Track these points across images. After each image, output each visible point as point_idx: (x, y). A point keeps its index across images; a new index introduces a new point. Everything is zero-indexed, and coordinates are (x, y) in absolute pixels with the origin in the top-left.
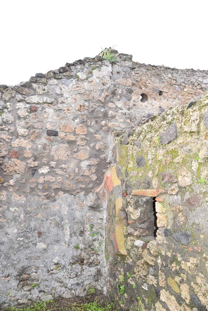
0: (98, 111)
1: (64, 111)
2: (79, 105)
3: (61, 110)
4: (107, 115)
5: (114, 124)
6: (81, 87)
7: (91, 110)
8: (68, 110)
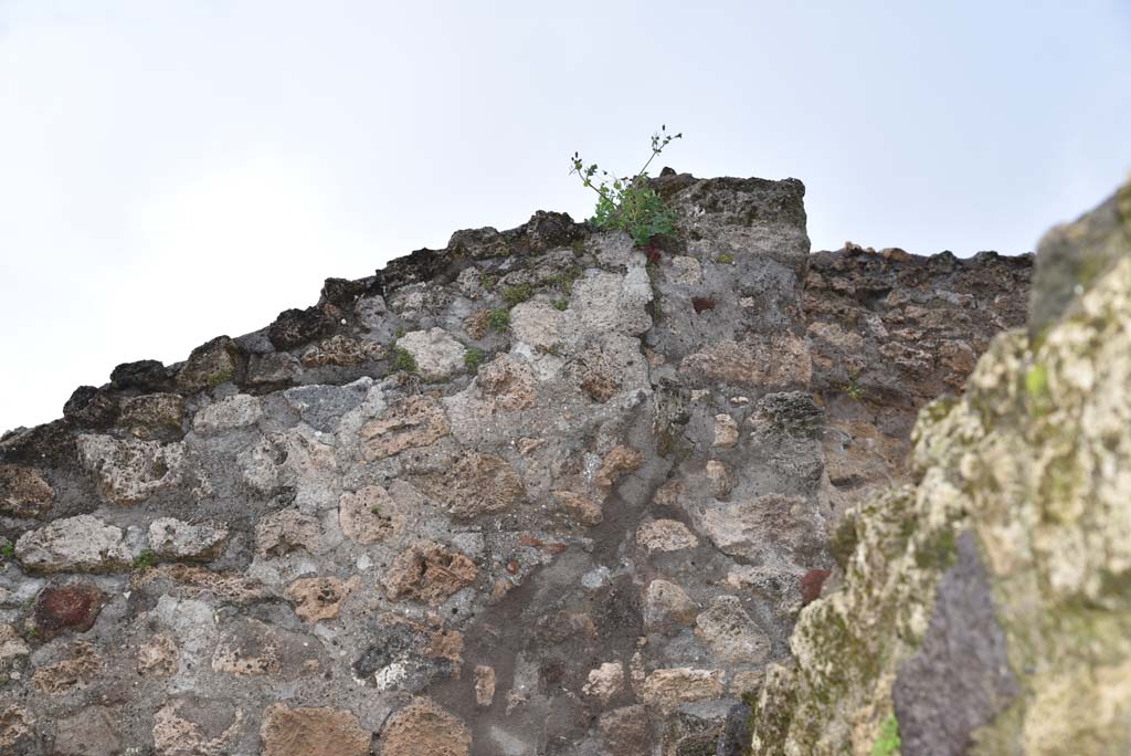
0: (558, 590)
1: (293, 604)
2: (410, 554)
3: (271, 599)
4: (637, 613)
5: (684, 678)
6: (424, 430)
7: (503, 584)
8: (325, 597)
